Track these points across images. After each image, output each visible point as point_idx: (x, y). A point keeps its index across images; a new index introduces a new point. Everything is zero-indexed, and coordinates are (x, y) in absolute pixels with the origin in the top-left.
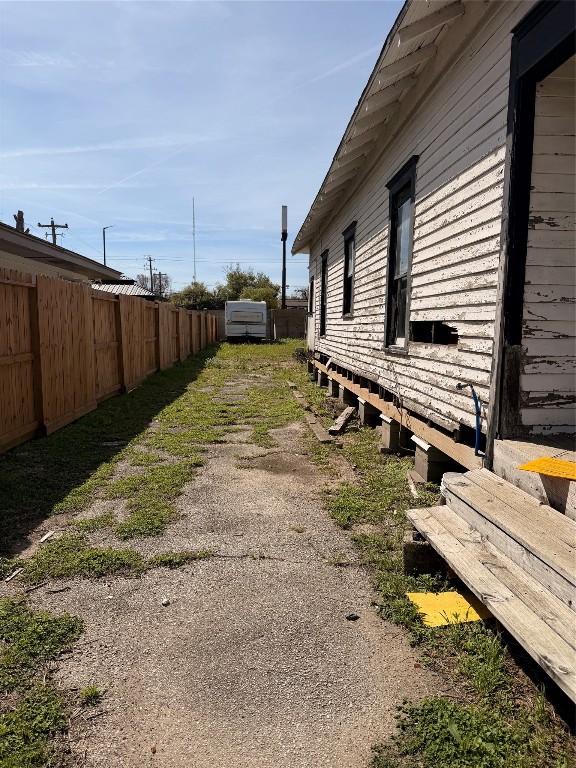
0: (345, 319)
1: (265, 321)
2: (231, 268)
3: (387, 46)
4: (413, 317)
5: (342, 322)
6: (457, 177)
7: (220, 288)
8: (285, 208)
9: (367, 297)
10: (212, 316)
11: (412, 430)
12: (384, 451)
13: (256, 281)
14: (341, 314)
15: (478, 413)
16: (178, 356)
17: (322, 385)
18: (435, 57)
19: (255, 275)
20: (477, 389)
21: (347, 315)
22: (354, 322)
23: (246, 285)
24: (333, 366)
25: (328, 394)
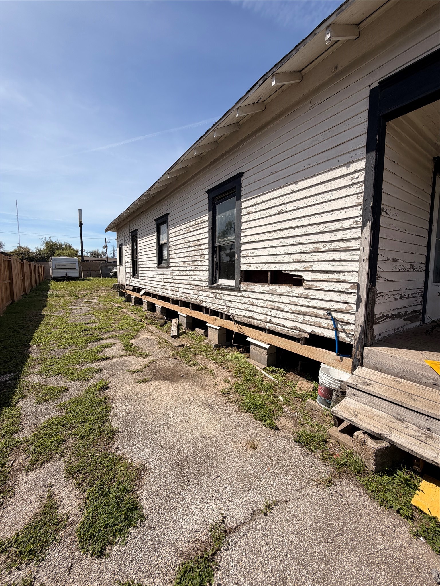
0: (158, 268)
1: (78, 268)
2: (45, 240)
3: (257, 86)
4: (243, 268)
5: (156, 269)
6: (296, 183)
7: (40, 250)
8: (80, 211)
9: (185, 255)
10: (41, 265)
11: (246, 334)
12: (216, 346)
13: (63, 247)
14: (156, 265)
15: (336, 329)
16: (25, 291)
17: (135, 304)
18: (262, 112)
19: (63, 244)
20: (333, 314)
21: (160, 266)
22: (171, 269)
23: (57, 248)
24: (148, 294)
25: (144, 310)
